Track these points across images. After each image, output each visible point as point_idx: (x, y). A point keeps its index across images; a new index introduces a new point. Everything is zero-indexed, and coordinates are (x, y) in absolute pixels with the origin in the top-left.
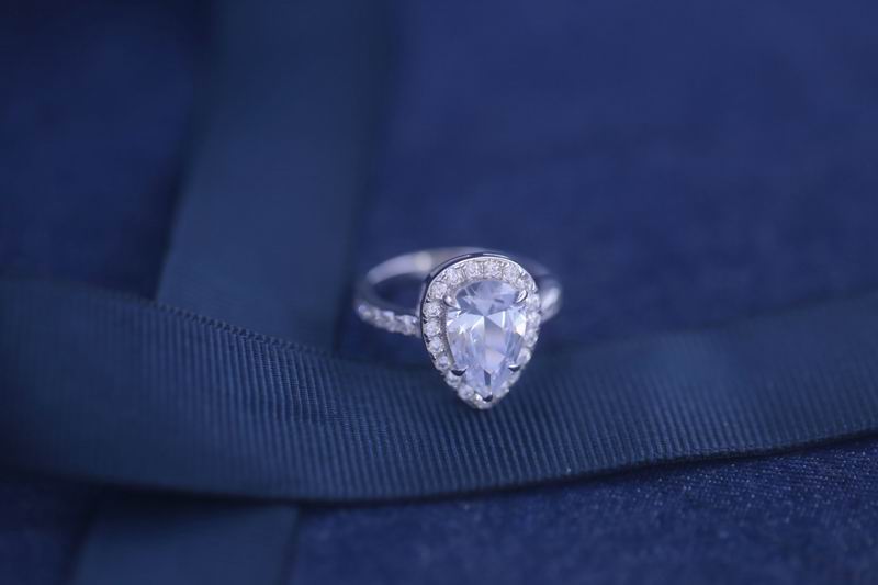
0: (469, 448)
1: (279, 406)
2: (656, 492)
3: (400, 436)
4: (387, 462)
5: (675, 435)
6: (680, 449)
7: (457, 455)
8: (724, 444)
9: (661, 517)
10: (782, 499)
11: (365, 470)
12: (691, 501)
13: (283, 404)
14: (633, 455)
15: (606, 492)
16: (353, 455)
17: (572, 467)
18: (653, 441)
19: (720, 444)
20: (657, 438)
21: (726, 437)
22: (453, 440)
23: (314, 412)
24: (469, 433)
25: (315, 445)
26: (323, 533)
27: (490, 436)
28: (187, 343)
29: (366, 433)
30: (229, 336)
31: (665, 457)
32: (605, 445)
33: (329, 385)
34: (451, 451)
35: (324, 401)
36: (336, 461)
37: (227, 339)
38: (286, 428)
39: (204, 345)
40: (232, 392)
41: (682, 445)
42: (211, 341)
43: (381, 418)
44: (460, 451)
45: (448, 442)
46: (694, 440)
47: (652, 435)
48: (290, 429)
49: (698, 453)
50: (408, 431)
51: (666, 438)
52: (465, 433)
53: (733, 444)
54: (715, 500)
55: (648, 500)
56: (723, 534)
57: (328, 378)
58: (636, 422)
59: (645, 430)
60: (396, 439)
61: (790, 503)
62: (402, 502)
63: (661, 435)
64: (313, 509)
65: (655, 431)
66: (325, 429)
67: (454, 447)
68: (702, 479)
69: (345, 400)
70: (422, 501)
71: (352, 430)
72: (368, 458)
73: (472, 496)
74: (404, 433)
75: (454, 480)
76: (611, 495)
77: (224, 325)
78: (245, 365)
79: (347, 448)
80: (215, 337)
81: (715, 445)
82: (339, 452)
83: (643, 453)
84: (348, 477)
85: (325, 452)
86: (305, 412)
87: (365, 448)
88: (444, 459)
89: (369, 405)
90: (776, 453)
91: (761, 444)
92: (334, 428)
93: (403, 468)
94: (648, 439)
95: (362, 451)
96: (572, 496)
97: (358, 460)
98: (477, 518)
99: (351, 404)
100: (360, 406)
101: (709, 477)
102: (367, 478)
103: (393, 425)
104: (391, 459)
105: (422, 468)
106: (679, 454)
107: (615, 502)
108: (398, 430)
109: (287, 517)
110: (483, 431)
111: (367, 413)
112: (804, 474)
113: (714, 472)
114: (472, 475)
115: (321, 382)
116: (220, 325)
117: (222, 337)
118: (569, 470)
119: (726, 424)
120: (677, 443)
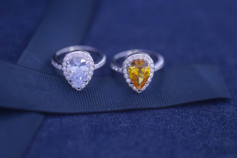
24: (83, 97)
27: (89, 98)
31: (135, 108)
32: (118, 104)
41: (139, 105)
49: (143, 107)
81: (148, 105)
83: (129, 107)
106: (138, 107)
110: (87, 96)
118: (109, 109)
119: (151, 100)
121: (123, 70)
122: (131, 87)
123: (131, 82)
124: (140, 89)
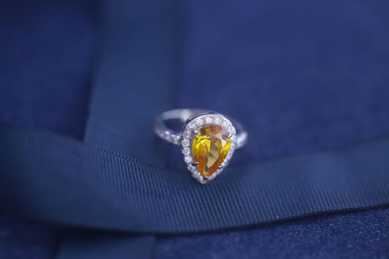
0: (231, 207)
1: (144, 191)
2: (318, 226)
3: (199, 203)
4: (195, 215)
5: (325, 200)
6: (327, 207)
7: (226, 211)
8: (347, 205)
9: (321, 238)
10: (375, 230)
11: (185, 219)
12: (334, 231)
13: (146, 190)
14: (307, 210)
15: (295, 227)
16: (179, 212)
17: (279, 215)
18: (315, 204)
19: (345, 204)
20: (317, 202)
21: (348, 202)
22: (223, 204)
23: (160, 194)
24: (231, 200)
25: (161, 209)
26: (167, 247)
27: (240, 201)
28: (102, 162)
29: (184, 203)
30: (120, 159)
31: (321, 211)
32: (293, 205)
33: (166, 182)
34: (223, 209)
35: (164, 189)
36: (171, 216)
37: (119, 161)
38: (148, 201)
39: (110, 163)
40: (123, 184)
41: (328, 205)
42: (113, 161)
43: (190, 197)
44: (227, 208)
45: (222, 205)
46: (334, 203)
47: (314, 200)
48: (150, 202)
49: (336, 209)
50: (203, 201)
51: (321, 202)
52: (228, 200)
53: (351, 204)
54: (345, 230)
55: (314, 230)
56: (350, 246)
57: (165, 179)
58: (307, 195)
59: (311, 198)
60: (198, 205)
61: (378, 231)
62: (202, 233)
63: (319, 201)
64: (162, 237)
65: (316, 199)
66: (165, 202)
67: (224, 207)
68: (338, 220)
69: (173, 189)
70: (212, 232)
71: (177, 202)
72: (186, 214)
73: (234, 229)
74: (201, 202)
75: (226, 222)
76: (297, 228)
77: (118, 154)
78: (128, 173)
79: (176, 210)
80: (114, 160)
81: (343, 205)
82: (172, 212)
83: (311, 209)
84: (177, 222)
85: (166, 211)
86: (156, 194)
87: (184, 210)
88: (220, 213)
89: (184, 191)
90: (370, 209)
91: (364, 204)
92: (169, 201)
93: (202, 218)
94: (313, 203)
95: (183, 211)
96: (279, 229)
97: (181, 215)
98: (237, 239)
99: (176, 191)
100: (180, 191)
101: (341, 219)
102: (186, 223)
103: (195, 199)
104: (196, 214)
105: (211, 217)
106: (327, 210)
107: (299, 231)
108: (198, 201)
109: (151, 240)
110: (237, 198)
111: (183, 195)
112: (384, 218)
113: (343, 217)
114: (234, 220)
115: (162, 181)
116: (116, 155)
117: (117, 160)
118: (278, 217)
120: (326, 204)
121: (181, 139)
122: (192, 171)
123: (192, 162)
124: (208, 176)
